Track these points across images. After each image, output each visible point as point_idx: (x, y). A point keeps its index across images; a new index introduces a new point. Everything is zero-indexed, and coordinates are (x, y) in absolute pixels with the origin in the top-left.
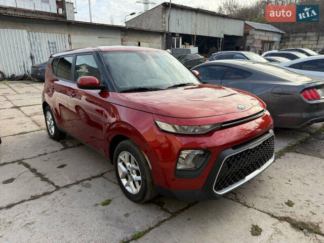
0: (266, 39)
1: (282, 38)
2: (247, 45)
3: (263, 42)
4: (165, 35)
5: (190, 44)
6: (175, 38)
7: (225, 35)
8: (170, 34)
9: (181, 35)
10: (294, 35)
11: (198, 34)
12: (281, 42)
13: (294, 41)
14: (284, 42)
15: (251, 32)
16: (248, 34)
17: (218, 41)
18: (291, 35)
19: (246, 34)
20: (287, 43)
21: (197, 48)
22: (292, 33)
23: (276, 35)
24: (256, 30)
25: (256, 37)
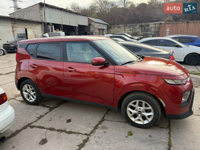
0: (100, 28)
1: (108, 27)
2: (91, 31)
3: (99, 29)
4: (43, 24)
5: (59, 30)
6: (50, 26)
7: (78, 25)
8: (46, 24)
9: (53, 24)
10: (113, 26)
11: (64, 24)
12: (107, 30)
13: (114, 29)
14: (109, 29)
15: (92, 24)
16: (91, 25)
17: (75, 29)
18: (112, 26)
19: (90, 25)
20: (110, 30)
21: (64, 32)
22: (113, 25)
23: (105, 26)
24: (95, 22)
25: (95, 27)
